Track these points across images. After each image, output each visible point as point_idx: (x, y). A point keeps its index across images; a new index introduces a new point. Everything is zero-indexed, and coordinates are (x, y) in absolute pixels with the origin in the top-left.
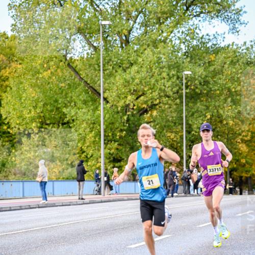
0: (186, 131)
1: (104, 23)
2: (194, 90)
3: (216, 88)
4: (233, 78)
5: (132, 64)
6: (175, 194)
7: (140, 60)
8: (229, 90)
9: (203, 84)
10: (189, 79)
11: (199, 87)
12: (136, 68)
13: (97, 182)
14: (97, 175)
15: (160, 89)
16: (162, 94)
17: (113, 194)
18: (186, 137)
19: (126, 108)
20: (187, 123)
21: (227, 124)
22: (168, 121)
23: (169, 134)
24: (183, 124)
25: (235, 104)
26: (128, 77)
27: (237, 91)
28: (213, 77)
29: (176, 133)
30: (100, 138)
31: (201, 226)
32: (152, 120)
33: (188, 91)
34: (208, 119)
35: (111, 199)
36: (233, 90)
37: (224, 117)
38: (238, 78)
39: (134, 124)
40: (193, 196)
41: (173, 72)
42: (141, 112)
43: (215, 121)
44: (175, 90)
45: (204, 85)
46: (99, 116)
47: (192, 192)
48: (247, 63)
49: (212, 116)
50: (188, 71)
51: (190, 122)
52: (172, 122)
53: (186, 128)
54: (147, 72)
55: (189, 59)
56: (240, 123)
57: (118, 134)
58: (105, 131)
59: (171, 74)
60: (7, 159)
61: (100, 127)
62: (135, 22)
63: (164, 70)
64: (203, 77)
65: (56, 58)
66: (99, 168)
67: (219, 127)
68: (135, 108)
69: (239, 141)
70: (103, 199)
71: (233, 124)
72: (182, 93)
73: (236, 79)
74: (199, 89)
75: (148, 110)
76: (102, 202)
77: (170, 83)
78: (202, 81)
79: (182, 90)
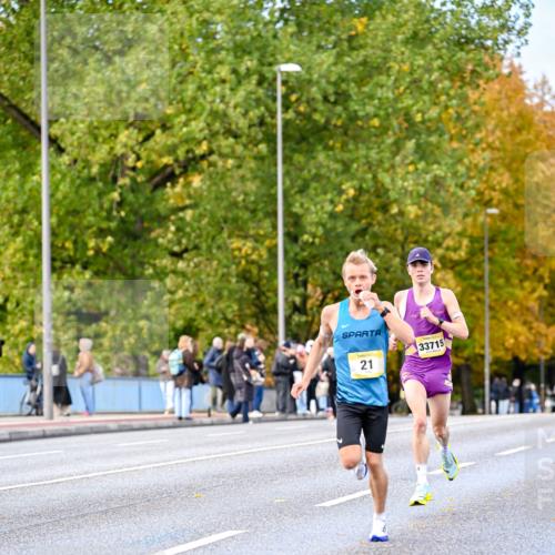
0: (287, 235)
2: (307, 117)
3: (370, 109)
4: (416, 83)
6: (254, 414)
8: (407, 116)
9: (332, 99)
10: (294, 84)
11: (321, 107)
13: (30, 378)
14: (31, 360)
15: (212, 113)
16: (217, 126)
17: (76, 414)
18: (286, 252)
19: (114, 167)
20: (288, 213)
21: (401, 213)
22: (235, 204)
23: (236, 243)
24: (275, 214)
28: (361, 82)
29: (257, 239)
30: (38, 256)
31: (328, 504)
32: (188, 202)
33: (290, 116)
34: (348, 201)
35: (72, 428)
36: (418, 118)
37: (393, 194)
38: (431, 83)
39: (136, 213)
41: (249, 63)
42: (157, 179)
43: (369, 205)
44: (254, 114)
45: (335, 103)
46: (37, 191)
47: (301, 409)
48: (458, 43)
49: (360, 190)
51: (296, 209)
52: (246, 208)
53: (285, 225)
54: (174, 64)
55: (292, 29)
56: (437, 211)
57: (92, 243)
58: (54, 234)
59: (242, 69)
61: (40, 223)
63: (222, 55)
64: (333, 78)
66: (38, 341)
67: (379, 224)
68: (139, 164)
70: (49, 429)
71: (417, 217)
72: (275, 126)
73: (426, 86)
74: (322, 113)
75: (177, 171)
76: (44, 436)
78: (331, 90)
79: (273, 115)
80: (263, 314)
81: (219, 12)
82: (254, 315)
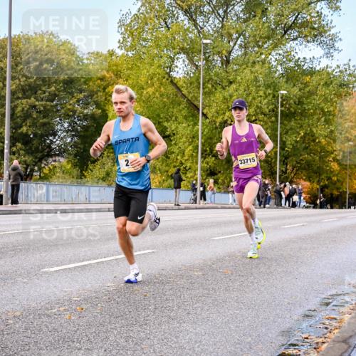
0: (281, 148)
1: (205, 41)
2: (289, 109)
3: (310, 107)
4: (326, 99)
5: (231, 83)
6: (267, 206)
7: (239, 78)
8: (322, 110)
9: (297, 103)
10: (285, 98)
11: (293, 106)
12: (235, 86)
13: (193, 191)
14: (194, 185)
15: (257, 106)
16: (258, 111)
18: (280, 153)
19: (224, 124)
20: (281, 138)
21: (319, 142)
24: (277, 141)
25: (327, 124)
26: (226, 94)
27: (330, 111)
28: (307, 98)
30: (197, 152)
33: (283, 109)
34: (301, 138)
36: (326, 110)
37: (317, 135)
38: (331, 99)
40: (284, 208)
41: (269, 91)
43: (309, 139)
44: (271, 107)
45: (298, 105)
46: (198, 131)
47: (283, 205)
48: (340, 86)
49: (305, 134)
50: (284, 90)
51: (284, 139)
53: (280, 144)
54: (245, 90)
56: (332, 141)
58: (203, 145)
59: (267, 93)
60: (112, 169)
61: (198, 141)
62: (235, 44)
63: (261, 88)
64: (298, 96)
65: (159, 74)
66: (196, 180)
67: (312, 146)
69: (331, 159)
71: (325, 144)
72: (278, 112)
73: (329, 100)
74: (293, 108)
76: (196, 209)
77: (266, 101)
78: (297, 100)
79: (277, 108)
80: (272, 174)
81: (261, 74)
82: (269, 175)
